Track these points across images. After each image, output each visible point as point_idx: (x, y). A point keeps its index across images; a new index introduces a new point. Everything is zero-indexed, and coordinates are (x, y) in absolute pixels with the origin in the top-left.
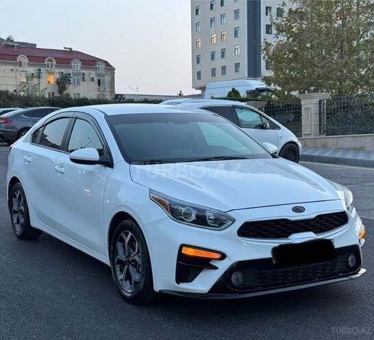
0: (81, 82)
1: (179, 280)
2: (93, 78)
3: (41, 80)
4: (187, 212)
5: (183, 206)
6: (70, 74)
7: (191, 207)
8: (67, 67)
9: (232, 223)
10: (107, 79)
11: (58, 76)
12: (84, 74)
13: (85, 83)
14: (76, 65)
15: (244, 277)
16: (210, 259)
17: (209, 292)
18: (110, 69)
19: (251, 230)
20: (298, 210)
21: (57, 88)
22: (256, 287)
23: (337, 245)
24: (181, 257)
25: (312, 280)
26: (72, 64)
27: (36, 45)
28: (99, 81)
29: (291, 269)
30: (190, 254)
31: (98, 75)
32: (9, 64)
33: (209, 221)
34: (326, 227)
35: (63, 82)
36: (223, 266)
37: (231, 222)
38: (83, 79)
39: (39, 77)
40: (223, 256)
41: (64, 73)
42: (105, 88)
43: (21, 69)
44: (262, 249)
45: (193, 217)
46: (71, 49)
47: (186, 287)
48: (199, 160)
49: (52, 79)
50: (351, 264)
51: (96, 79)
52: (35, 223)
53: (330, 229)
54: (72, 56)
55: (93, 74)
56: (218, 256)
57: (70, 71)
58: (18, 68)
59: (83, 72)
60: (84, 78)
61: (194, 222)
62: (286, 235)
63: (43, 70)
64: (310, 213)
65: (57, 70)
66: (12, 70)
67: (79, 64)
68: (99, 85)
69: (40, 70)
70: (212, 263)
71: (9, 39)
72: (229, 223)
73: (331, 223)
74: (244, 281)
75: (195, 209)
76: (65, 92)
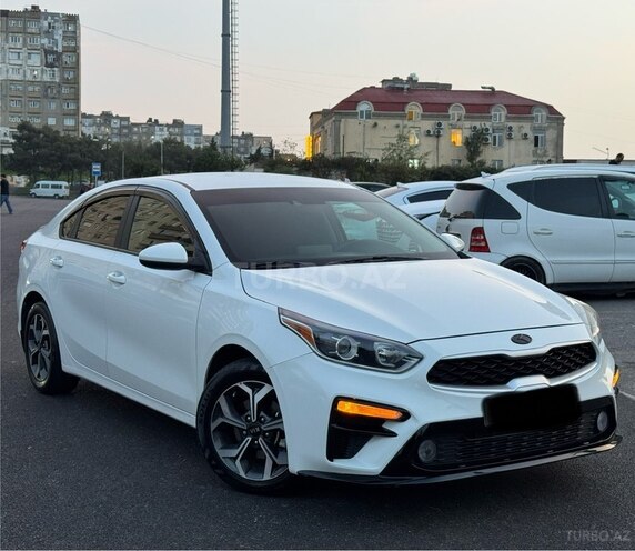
0: (506, 142)
1: (331, 455)
2: (526, 135)
3: (443, 141)
4: (343, 344)
5: (337, 334)
6: (487, 130)
7: (350, 336)
8: (483, 117)
9: (418, 362)
10: (550, 134)
11: (468, 133)
12: (510, 128)
13: (513, 142)
14: (500, 115)
15: (438, 449)
16: (383, 420)
17: (382, 473)
18: (555, 118)
19: (449, 373)
20: (521, 340)
21: (466, 152)
22: (457, 465)
23: (584, 396)
24: (336, 416)
25: (542, 453)
26: (493, 113)
27: (450, 86)
28: (536, 138)
29: (510, 436)
30: (351, 412)
31: (534, 129)
32: (393, 117)
33: (380, 360)
34: (564, 367)
35: (475, 143)
36: (405, 431)
37: (417, 360)
38: (510, 137)
39: (438, 136)
40: (405, 416)
41: (478, 127)
42: (546, 151)
43: (410, 124)
44: (465, 403)
45: (354, 353)
46: (492, 89)
47: (343, 465)
48: (347, 262)
49: (458, 138)
50: (601, 427)
51: (531, 136)
52: (70, 365)
53: (570, 370)
54: (494, 100)
55: (527, 128)
56: (395, 415)
57: (488, 125)
58: (406, 122)
59: (510, 124)
60: (510, 135)
61: (355, 360)
62: (504, 381)
63: (444, 124)
64: (540, 346)
65: (468, 124)
66: (398, 126)
67: (504, 113)
68: (536, 145)
69: (439, 124)
70: (386, 426)
71: (410, 79)
72: (413, 362)
73: (571, 361)
74: (438, 456)
75: (357, 338)
76: (478, 159)
